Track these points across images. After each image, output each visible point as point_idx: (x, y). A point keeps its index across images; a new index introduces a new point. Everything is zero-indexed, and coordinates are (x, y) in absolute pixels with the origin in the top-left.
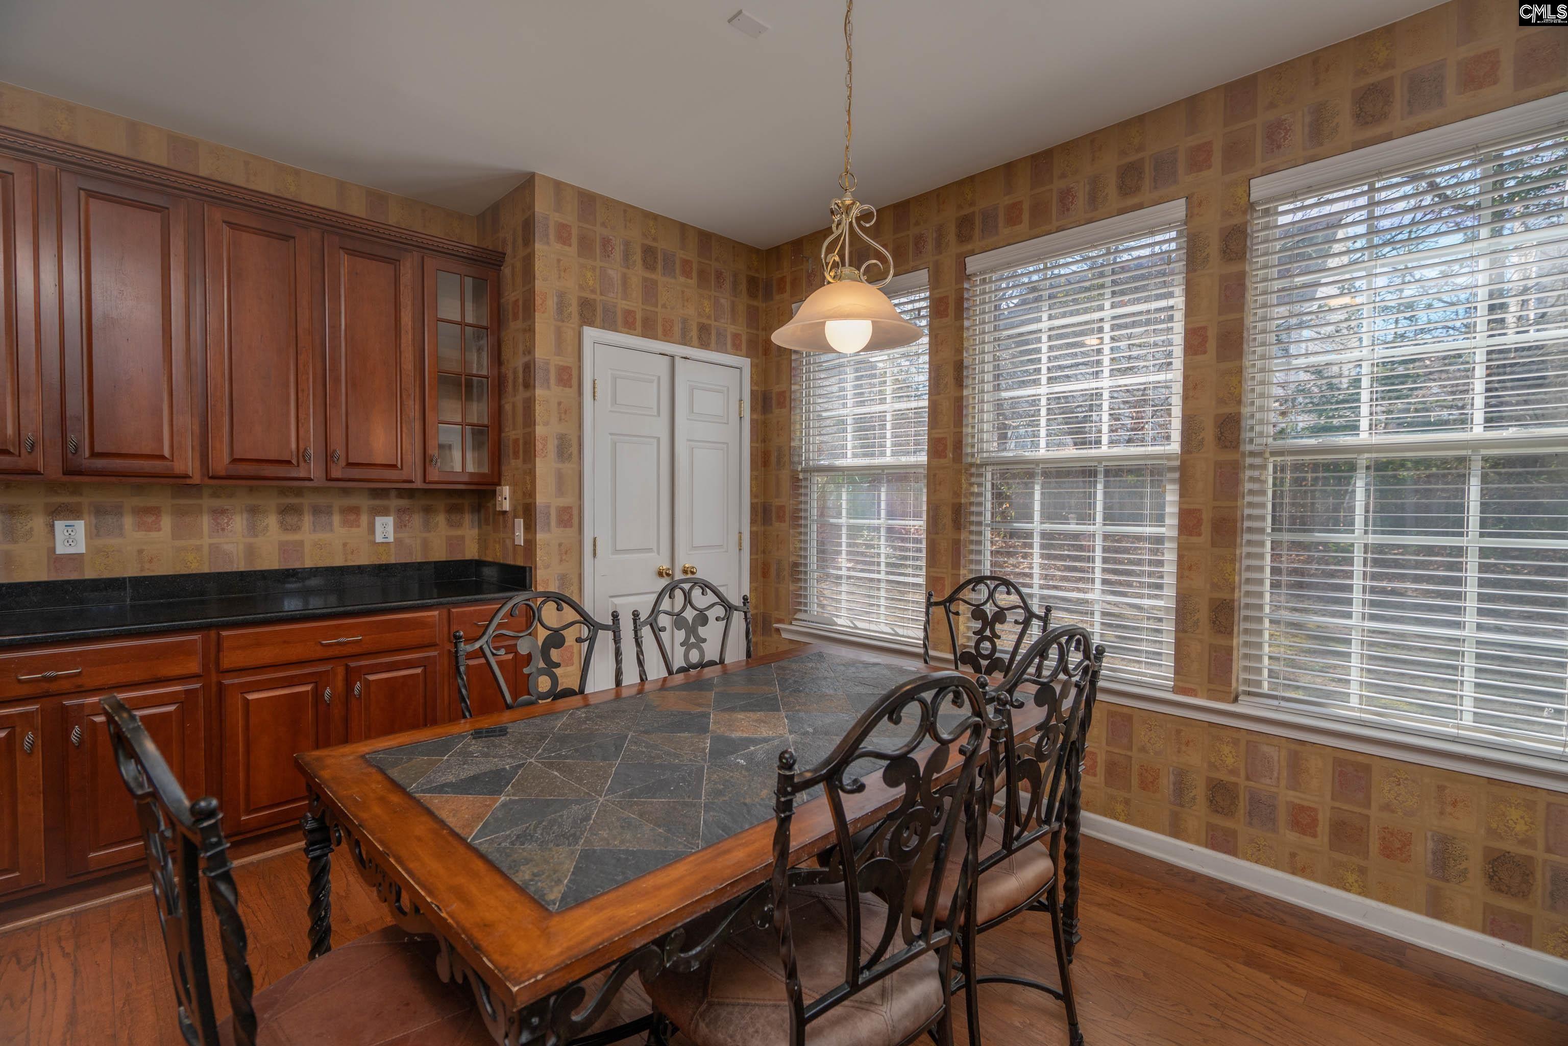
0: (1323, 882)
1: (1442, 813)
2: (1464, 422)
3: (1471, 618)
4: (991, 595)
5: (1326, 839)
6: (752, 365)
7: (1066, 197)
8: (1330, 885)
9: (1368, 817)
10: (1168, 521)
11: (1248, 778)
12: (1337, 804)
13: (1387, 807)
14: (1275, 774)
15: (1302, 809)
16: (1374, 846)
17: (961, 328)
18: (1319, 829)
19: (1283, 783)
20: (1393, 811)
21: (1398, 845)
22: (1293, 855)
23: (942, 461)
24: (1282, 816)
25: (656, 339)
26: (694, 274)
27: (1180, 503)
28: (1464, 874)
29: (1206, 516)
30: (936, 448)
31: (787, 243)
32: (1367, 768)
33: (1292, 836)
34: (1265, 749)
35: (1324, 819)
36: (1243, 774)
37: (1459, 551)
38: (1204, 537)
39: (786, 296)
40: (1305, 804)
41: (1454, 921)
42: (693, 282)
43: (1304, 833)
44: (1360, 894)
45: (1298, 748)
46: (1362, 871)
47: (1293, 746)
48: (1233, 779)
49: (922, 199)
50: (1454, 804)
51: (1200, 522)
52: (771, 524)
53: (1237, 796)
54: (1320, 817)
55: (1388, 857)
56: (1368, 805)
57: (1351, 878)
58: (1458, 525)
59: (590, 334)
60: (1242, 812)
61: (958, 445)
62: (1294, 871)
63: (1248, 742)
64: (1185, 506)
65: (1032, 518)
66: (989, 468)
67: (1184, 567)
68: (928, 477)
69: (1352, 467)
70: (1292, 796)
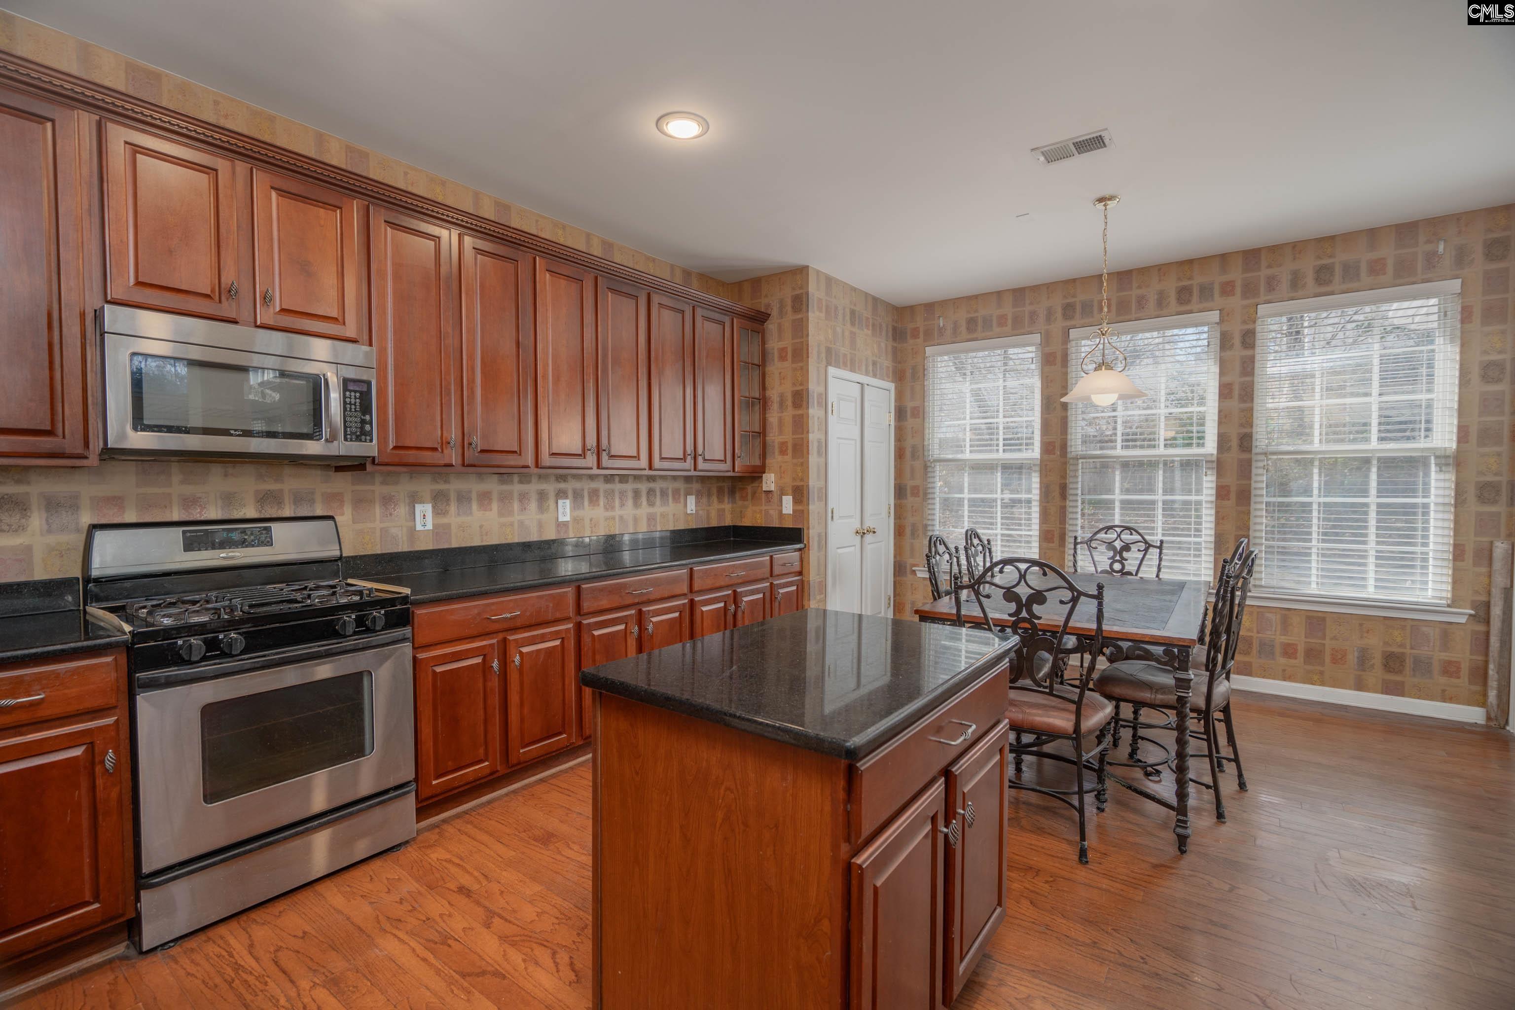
0: (1301, 682)
1: (1361, 637)
2: (1367, 440)
3: (1372, 538)
4: (1119, 536)
5: (1302, 660)
6: (896, 388)
7: (1141, 302)
8: (1304, 683)
9: (1324, 645)
10: (1205, 491)
11: (1258, 632)
12: (1308, 640)
13: (1335, 638)
14: (1274, 629)
15: (1289, 645)
16: (1328, 659)
17: (1066, 374)
18: (1298, 655)
19: (1278, 633)
20: (1337, 639)
21: (1340, 657)
22: (1284, 670)
23: (1052, 456)
24: (1278, 650)
25: (840, 368)
26: (871, 328)
27: (1217, 482)
28: (1373, 666)
29: (1233, 489)
30: (1047, 448)
31: (920, 305)
32: (1324, 619)
33: (1282, 661)
34: (1268, 615)
35: (1301, 649)
36: (1255, 631)
37: (1366, 505)
38: (1231, 503)
39: (920, 340)
40: (1290, 642)
41: (1368, 690)
42: (870, 332)
43: (1290, 657)
44: (1320, 685)
45: (1287, 612)
46: (1322, 673)
47: (1284, 612)
48: (1250, 634)
49: (1035, 289)
50: (1368, 632)
51: (1229, 492)
52: (906, 498)
53: (1252, 643)
54: (1299, 648)
55: (1335, 663)
56: (1324, 638)
57: (1316, 678)
58: (1365, 492)
59: (832, 370)
60: (1255, 652)
61: (1064, 446)
62: (1284, 679)
63: (1258, 612)
64: (1219, 484)
65: (1114, 491)
66: (1080, 461)
67: (1220, 518)
68: (1041, 465)
69: (1312, 461)
70: (1284, 639)
